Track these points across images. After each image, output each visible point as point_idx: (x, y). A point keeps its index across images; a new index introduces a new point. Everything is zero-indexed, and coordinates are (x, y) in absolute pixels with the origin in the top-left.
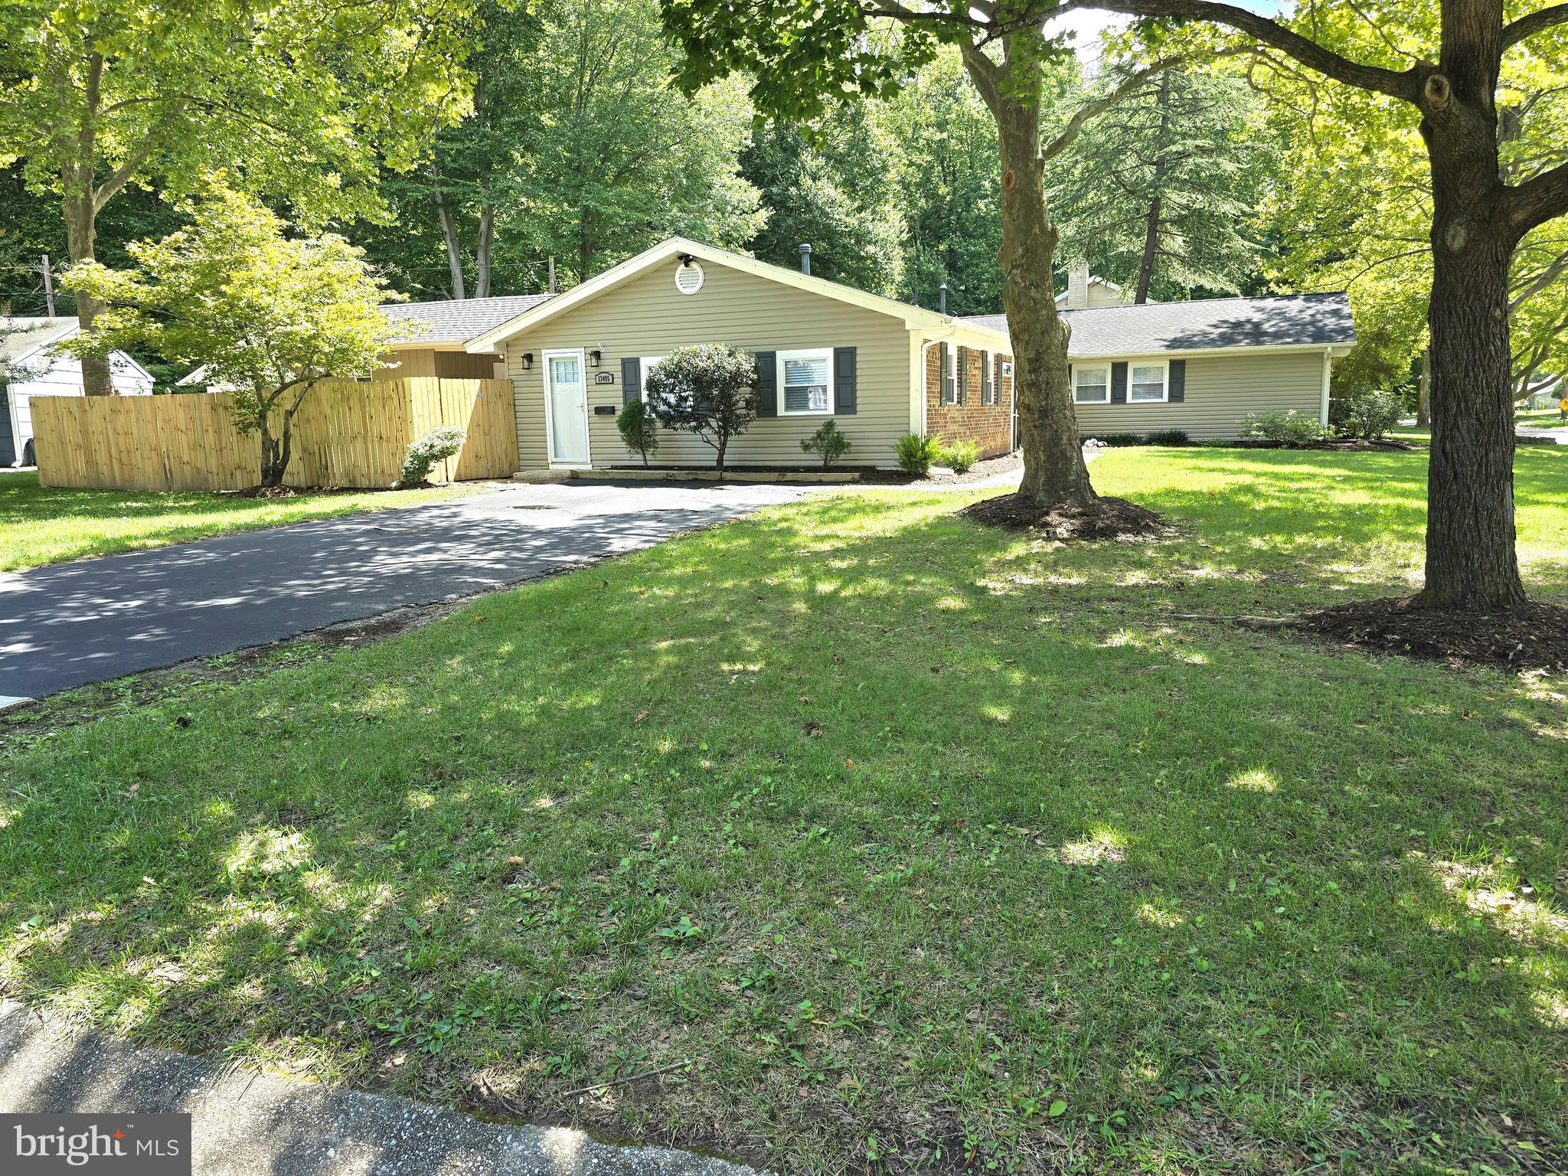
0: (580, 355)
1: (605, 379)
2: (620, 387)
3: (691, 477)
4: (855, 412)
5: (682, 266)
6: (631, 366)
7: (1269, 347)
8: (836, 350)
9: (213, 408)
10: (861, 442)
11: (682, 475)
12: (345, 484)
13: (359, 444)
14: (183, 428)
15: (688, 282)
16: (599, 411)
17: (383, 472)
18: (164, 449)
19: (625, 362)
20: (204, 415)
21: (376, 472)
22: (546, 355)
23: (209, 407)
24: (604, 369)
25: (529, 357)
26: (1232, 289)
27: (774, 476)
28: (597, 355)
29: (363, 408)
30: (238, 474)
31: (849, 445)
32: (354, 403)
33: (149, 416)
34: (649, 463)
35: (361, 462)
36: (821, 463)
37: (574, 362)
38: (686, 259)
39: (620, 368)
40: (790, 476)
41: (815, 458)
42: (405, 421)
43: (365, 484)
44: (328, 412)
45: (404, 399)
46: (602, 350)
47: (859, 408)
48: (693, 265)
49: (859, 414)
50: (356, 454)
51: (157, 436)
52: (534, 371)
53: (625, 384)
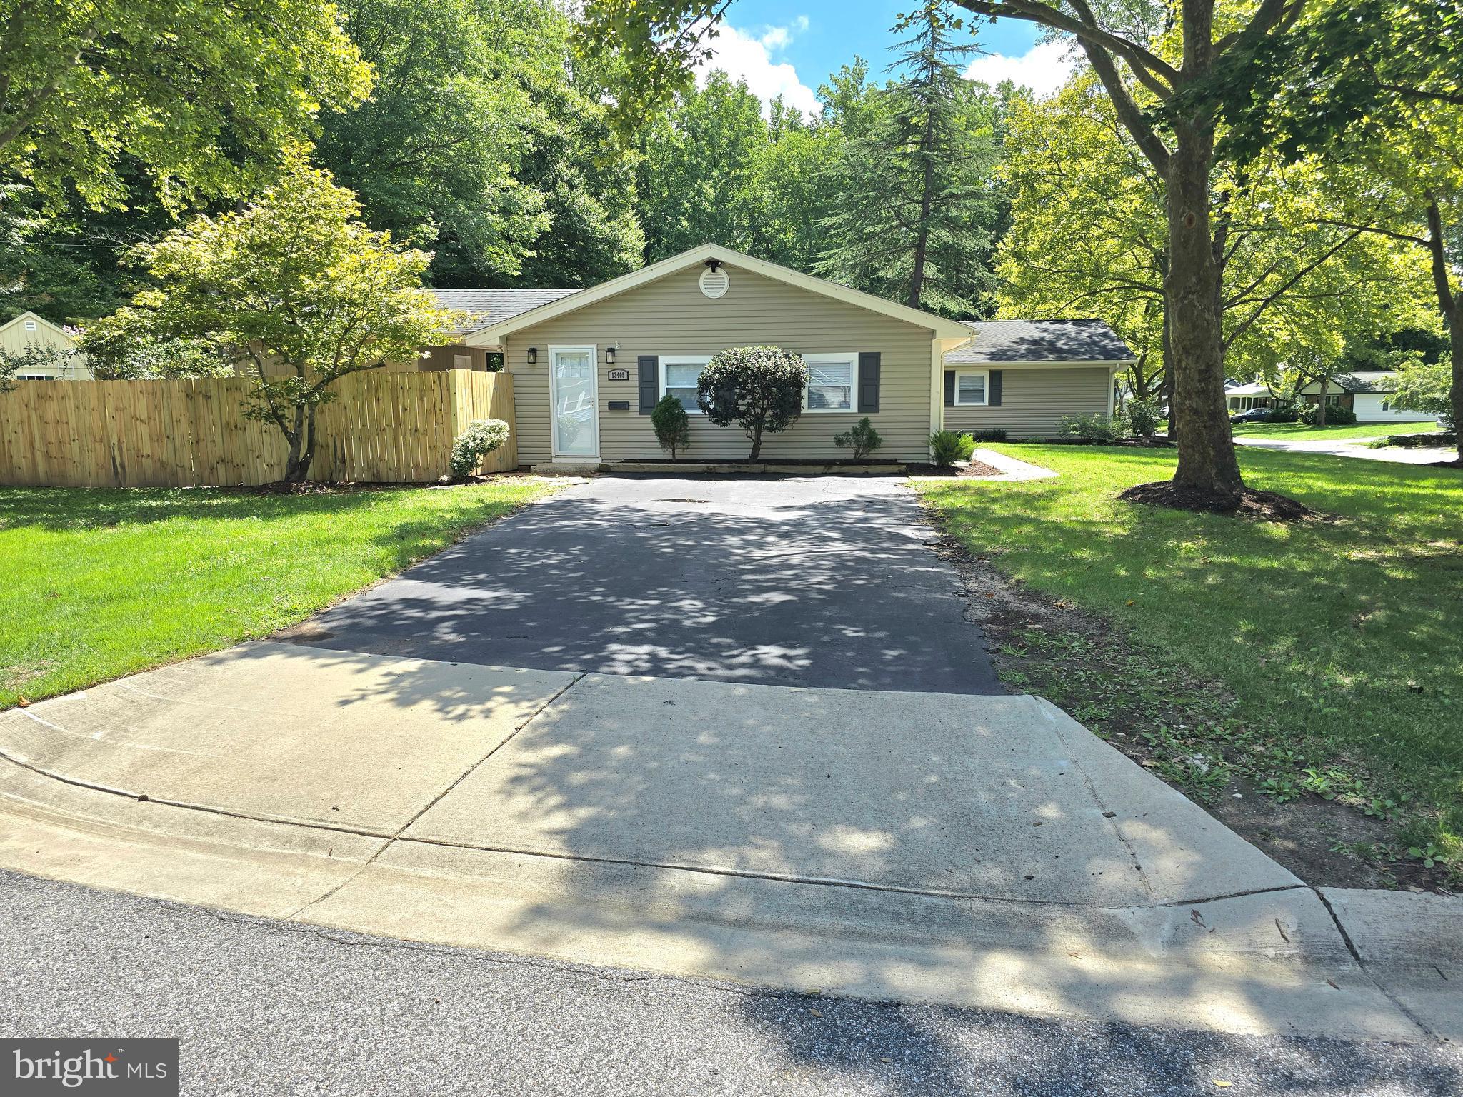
0: (592, 351)
1: (622, 376)
2: (637, 384)
3: (732, 470)
4: (877, 411)
5: (710, 270)
6: (648, 367)
7: (1072, 362)
8: (861, 354)
9: (189, 396)
10: (888, 438)
11: (724, 468)
12: (366, 477)
13: (388, 438)
14: (144, 417)
15: (713, 287)
16: (614, 406)
17: (417, 466)
18: (114, 440)
19: (642, 360)
20: (175, 402)
21: (408, 465)
22: (552, 350)
23: (183, 395)
24: (617, 365)
25: (533, 351)
26: (973, 311)
27: (819, 468)
28: (612, 350)
29: (395, 400)
30: (221, 469)
31: (880, 440)
32: (384, 395)
33: (94, 403)
34: (677, 457)
35: (390, 456)
36: (852, 457)
37: (583, 356)
38: (713, 264)
39: (636, 365)
40: (835, 468)
41: (848, 452)
42: (448, 412)
43: (393, 477)
44: (350, 402)
45: (448, 392)
46: (617, 347)
47: (881, 407)
48: (719, 270)
49: (881, 413)
50: (384, 448)
51: (105, 426)
52: (538, 365)
53: (641, 380)
